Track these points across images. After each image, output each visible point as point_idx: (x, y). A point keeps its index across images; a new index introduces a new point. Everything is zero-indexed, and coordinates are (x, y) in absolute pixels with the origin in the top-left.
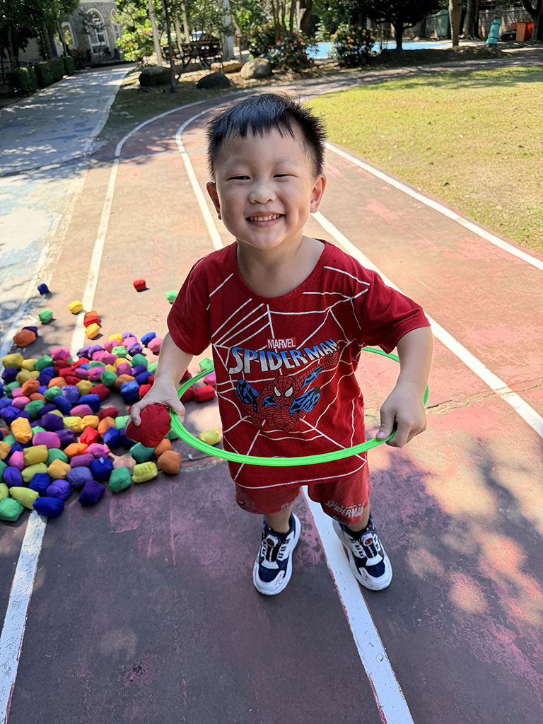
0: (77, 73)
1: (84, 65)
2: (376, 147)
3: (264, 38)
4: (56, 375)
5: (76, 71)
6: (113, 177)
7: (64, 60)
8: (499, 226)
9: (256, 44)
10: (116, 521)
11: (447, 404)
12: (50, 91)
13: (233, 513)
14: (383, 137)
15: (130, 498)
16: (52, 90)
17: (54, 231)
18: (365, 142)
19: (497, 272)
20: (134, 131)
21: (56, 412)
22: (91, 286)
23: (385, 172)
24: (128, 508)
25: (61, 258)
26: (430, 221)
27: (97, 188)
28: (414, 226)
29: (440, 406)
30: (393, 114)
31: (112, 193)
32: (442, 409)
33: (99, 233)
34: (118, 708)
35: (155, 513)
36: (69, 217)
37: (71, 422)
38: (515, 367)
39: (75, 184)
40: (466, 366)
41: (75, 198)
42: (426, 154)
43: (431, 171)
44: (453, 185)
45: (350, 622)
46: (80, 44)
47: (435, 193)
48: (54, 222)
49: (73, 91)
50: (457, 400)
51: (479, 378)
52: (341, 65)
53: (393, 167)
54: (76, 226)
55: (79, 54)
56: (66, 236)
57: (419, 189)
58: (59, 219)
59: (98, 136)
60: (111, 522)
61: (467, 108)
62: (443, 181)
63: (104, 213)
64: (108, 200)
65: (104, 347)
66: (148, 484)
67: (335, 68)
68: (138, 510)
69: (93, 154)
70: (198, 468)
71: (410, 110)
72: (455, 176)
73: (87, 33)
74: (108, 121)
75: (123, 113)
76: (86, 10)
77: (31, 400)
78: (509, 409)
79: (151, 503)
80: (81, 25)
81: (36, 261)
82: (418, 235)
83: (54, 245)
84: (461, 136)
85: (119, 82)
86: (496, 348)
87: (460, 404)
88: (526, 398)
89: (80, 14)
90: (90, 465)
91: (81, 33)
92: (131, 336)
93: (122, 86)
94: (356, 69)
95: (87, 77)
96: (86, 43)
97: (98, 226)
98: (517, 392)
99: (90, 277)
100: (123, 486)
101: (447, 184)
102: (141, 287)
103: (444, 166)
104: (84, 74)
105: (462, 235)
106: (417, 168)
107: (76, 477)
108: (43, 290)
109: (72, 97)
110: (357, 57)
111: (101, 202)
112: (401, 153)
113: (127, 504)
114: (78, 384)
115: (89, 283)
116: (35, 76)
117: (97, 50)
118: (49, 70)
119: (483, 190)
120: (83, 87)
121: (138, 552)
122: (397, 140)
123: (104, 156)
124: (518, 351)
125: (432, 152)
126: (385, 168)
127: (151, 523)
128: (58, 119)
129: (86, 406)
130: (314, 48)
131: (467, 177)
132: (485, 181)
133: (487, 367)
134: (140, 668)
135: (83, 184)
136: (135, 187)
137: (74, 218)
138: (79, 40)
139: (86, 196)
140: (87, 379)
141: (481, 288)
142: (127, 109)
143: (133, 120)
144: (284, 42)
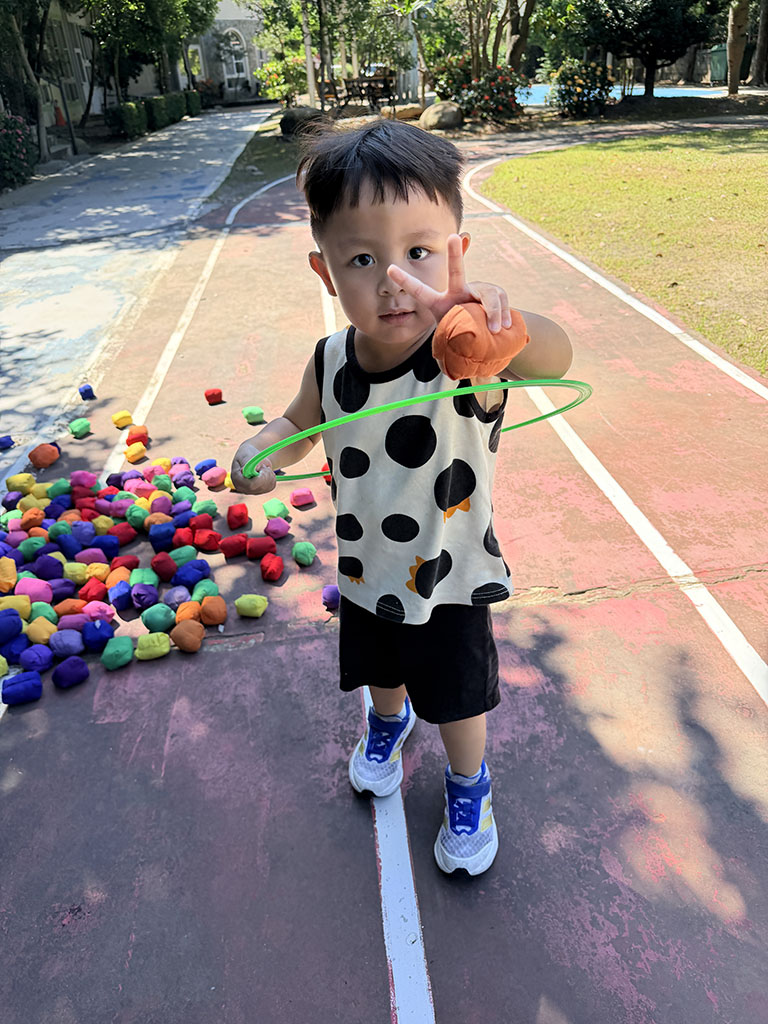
0: (203, 114)
1: (213, 103)
2: (586, 229)
3: (458, 74)
4: (72, 506)
5: (202, 111)
6: (216, 251)
7: (187, 95)
8: (736, 347)
9: (447, 82)
10: (99, 708)
11: (598, 591)
12: (163, 136)
13: (259, 714)
14: (599, 215)
15: (126, 679)
16: (167, 134)
17: (121, 318)
18: (571, 221)
19: (718, 412)
20: (258, 193)
21: (58, 556)
22: (150, 394)
23: (590, 264)
24: (120, 692)
25: (120, 354)
26: (638, 334)
27: (191, 265)
28: (612, 340)
29: (587, 593)
30: (621, 185)
31: (210, 273)
32: (589, 597)
33: (179, 325)
34: (37, 961)
35: (154, 703)
36: (145, 301)
37: (74, 569)
38: (711, 547)
39: (165, 258)
40: (639, 540)
41: (160, 276)
42: (655, 242)
43: (655, 266)
44: (682, 287)
45: (383, 883)
46: (211, 75)
47: (653, 296)
48: (124, 306)
49: (195, 136)
50: (613, 587)
51: (655, 558)
52: (563, 116)
53: (602, 256)
54: (151, 313)
55: (209, 88)
56: (136, 325)
57: (633, 290)
58: (132, 302)
59: (210, 197)
60: (94, 707)
61: (730, 181)
62: (669, 280)
63: (192, 299)
64: (203, 281)
65: (142, 474)
66: (155, 662)
67: (554, 119)
68: (134, 696)
69: (197, 220)
70: (228, 647)
71: (645, 181)
72: (689, 274)
73: (222, 61)
74: (228, 178)
75: (250, 167)
76: (222, 29)
77: (30, 536)
78: (686, 606)
79: (153, 690)
81: (87, 355)
82: (617, 353)
83: (117, 336)
84: (711, 219)
85: (256, 128)
86: (691, 519)
87: (617, 592)
88: (718, 592)
89: (214, 35)
90: (82, 629)
91: (214, 60)
92: (182, 462)
93: (258, 133)
94: (583, 122)
95: (216, 119)
96: (219, 74)
97: (179, 316)
98: (706, 583)
99: (152, 381)
100: (121, 662)
101: (675, 284)
102: (215, 399)
103: (677, 259)
104: (212, 116)
105: (679, 356)
106: (636, 260)
107: (60, 643)
108: (87, 394)
109: (193, 144)
110: (586, 105)
111: (192, 284)
112: (619, 238)
113: (121, 687)
114: (95, 521)
115: (149, 389)
116: (144, 114)
117: (233, 83)
118: (163, 106)
119: (726, 296)
120: (208, 132)
121: (117, 753)
122: (617, 221)
123: (213, 223)
124: (722, 526)
125: (664, 239)
126: (590, 258)
127: (146, 715)
128: (163, 173)
129: (98, 551)
130: (524, 91)
131: (707, 277)
132: (732, 282)
133: (669, 545)
134: (79, 910)
135: (174, 258)
136: (242, 266)
137: (152, 302)
138: (210, 70)
139: (174, 274)
140: (108, 515)
141: (690, 433)
142: (257, 163)
143: (262, 178)
144: (483, 80)
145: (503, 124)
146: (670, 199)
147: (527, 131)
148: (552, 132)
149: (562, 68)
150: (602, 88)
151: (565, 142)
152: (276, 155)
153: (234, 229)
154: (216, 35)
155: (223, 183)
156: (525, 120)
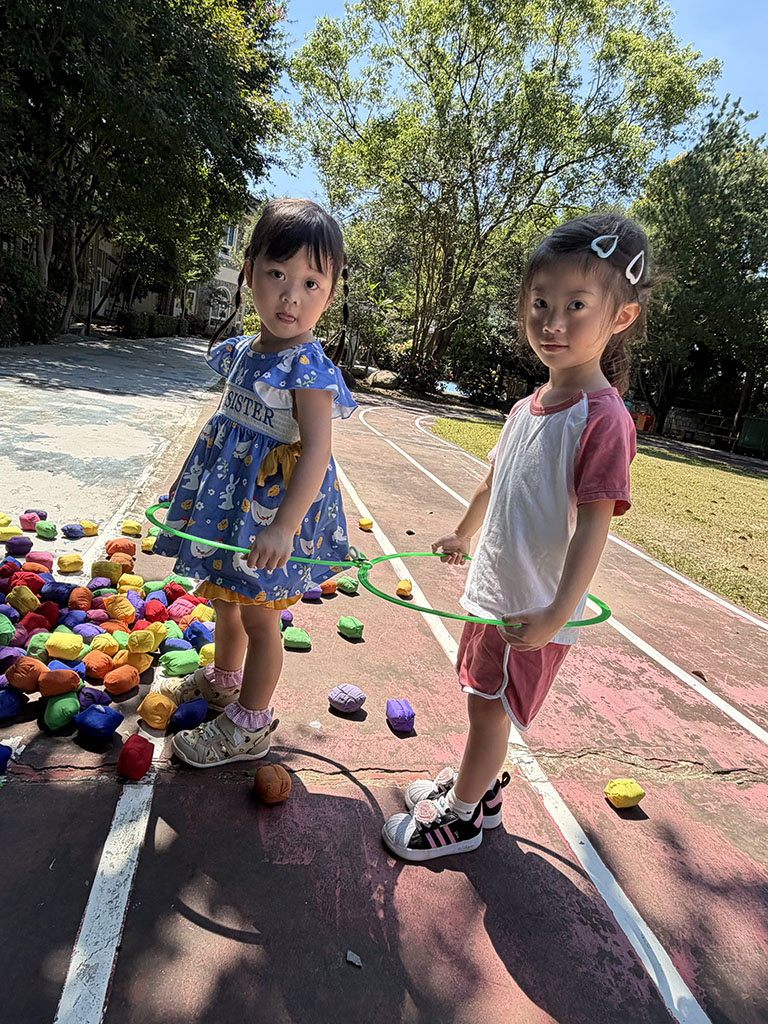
7: (179, 320)
10: (271, 843)
11: (742, 773)
17: (161, 454)
29: (733, 774)
32: (737, 778)
35: (338, 843)
36: (179, 446)
41: (186, 431)
44: (629, 527)
48: (161, 446)
50: (753, 770)
55: (196, 321)
56: (176, 461)
58: (166, 444)
60: (263, 840)
68: (309, 832)
73: (210, 305)
76: (217, 285)
80: (206, 297)
81: (137, 475)
82: (609, 564)
83: (161, 466)
87: (759, 776)
89: (210, 287)
91: (204, 304)
96: (205, 314)
105: (661, 577)
121: (317, 910)
127: (334, 859)
131: (642, 524)
156: (441, 397)
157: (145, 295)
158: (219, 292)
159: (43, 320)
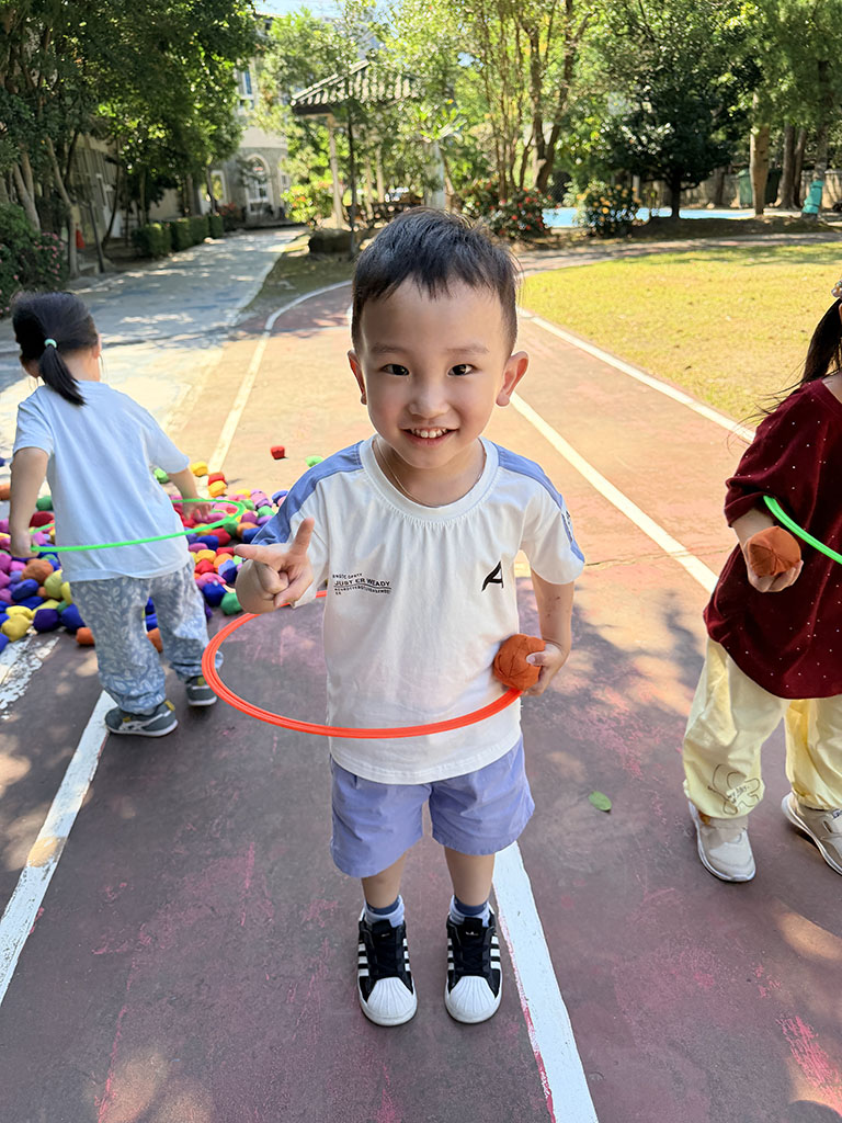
0: (226, 236)
1: (235, 226)
2: (610, 329)
3: (486, 196)
5: (225, 234)
6: (260, 350)
7: (210, 219)
9: (474, 204)
11: (610, 562)
12: (188, 256)
16: (191, 254)
17: (178, 403)
18: (596, 323)
19: (718, 454)
20: (293, 304)
22: (220, 454)
23: (613, 355)
26: (654, 404)
27: (238, 361)
28: (630, 409)
30: (645, 293)
31: (257, 367)
33: (235, 405)
35: (267, 630)
36: (200, 389)
38: (702, 535)
39: (212, 356)
40: (645, 533)
41: (209, 370)
42: (674, 337)
43: (673, 354)
44: (696, 369)
46: (234, 200)
47: (669, 376)
48: (181, 393)
49: (221, 256)
51: (655, 543)
52: (591, 235)
53: (624, 349)
54: (207, 398)
55: (231, 212)
56: (195, 406)
57: (651, 372)
58: (187, 389)
59: (246, 308)
61: (749, 288)
62: (684, 364)
63: (244, 387)
64: (251, 374)
67: (582, 239)
69: (236, 326)
71: (668, 289)
72: (704, 360)
73: (244, 186)
74: (260, 292)
75: (281, 283)
76: (246, 156)
78: (678, 568)
79: (265, 623)
80: (237, 176)
82: (633, 417)
83: (179, 414)
84: (728, 318)
85: (281, 249)
86: (687, 520)
87: (625, 562)
89: (237, 161)
91: (236, 185)
92: (260, 492)
93: (284, 254)
94: (611, 241)
95: (239, 241)
96: (241, 199)
97: (235, 400)
98: (697, 556)
99: (219, 445)
100: (236, 608)
101: (689, 367)
102: (279, 454)
103: (693, 349)
104: (235, 238)
109: (220, 263)
110: (613, 225)
111: (242, 376)
112: (640, 335)
115: (218, 451)
116: (169, 235)
117: (255, 207)
118: (187, 227)
119: (734, 376)
120: (234, 253)
122: (640, 321)
123: (253, 328)
125: (683, 334)
126: (613, 350)
127: (262, 636)
128: (194, 288)
129: (204, 545)
132: (741, 365)
133: (668, 534)
135: (220, 355)
136: (287, 362)
137: (206, 389)
138: (233, 194)
139: (223, 368)
141: (692, 468)
142: (287, 278)
143: (294, 292)
144: (510, 201)
145: (531, 242)
146: (691, 303)
147: (555, 249)
148: (581, 250)
149: (588, 191)
150: (629, 209)
151: (594, 258)
152: (306, 272)
153: (273, 332)
154: (239, 161)
155: (256, 297)
156: (553, 239)
157: (162, 194)
158: (251, 164)
159: (47, 271)
